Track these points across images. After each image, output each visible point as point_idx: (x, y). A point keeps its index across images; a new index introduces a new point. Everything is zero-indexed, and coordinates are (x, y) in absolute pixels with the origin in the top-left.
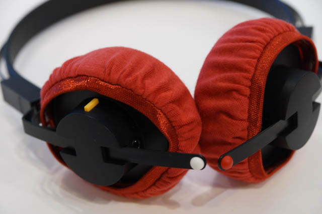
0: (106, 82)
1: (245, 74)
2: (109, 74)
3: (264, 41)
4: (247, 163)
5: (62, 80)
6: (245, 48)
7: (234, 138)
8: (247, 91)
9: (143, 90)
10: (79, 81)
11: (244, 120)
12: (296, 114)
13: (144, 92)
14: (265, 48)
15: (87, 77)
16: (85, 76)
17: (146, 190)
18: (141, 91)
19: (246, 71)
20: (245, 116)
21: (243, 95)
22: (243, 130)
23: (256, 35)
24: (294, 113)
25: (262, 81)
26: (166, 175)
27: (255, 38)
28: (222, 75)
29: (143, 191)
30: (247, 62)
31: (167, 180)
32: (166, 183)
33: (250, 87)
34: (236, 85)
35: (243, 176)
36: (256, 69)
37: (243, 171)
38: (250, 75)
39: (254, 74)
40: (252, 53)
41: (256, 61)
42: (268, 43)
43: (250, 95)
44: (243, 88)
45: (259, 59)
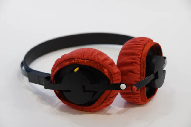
0: (82, 59)
1: (138, 56)
2: (83, 56)
3: (143, 44)
4: (140, 94)
5: (63, 62)
6: (136, 47)
7: (135, 82)
8: (139, 63)
9: (98, 60)
10: (71, 61)
11: (139, 74)
12: (158, 72)
13: (99, 61)
14: (144, 47)
15: (74, 58)
16: (73, 58)
17: (100, 105)
18: (97, 61)
19: (138, 55)
20: (139, 72)
21: (137, 64)
22: (138, 78)
23: (140, 42)
24: (157, 71)
25: (144, 59)
26: (109, 96)
27: (140, 43)
28: (129, 57)
29: (99, 106)
30: (138, 52)
31: (109, 99)
32: (109, 100)
33: (140, 61)
34: (135, 60)
35: (138, 100)
36: (142, 54)
37: (138, 98)
38: (140, 57)
39: (141, 56)
40: (140, 49)
41: (141, 51)
42: (145, 45)
43: (140, 64)
44: (137, 61)
45: (142, 51)
